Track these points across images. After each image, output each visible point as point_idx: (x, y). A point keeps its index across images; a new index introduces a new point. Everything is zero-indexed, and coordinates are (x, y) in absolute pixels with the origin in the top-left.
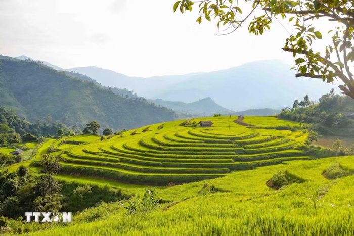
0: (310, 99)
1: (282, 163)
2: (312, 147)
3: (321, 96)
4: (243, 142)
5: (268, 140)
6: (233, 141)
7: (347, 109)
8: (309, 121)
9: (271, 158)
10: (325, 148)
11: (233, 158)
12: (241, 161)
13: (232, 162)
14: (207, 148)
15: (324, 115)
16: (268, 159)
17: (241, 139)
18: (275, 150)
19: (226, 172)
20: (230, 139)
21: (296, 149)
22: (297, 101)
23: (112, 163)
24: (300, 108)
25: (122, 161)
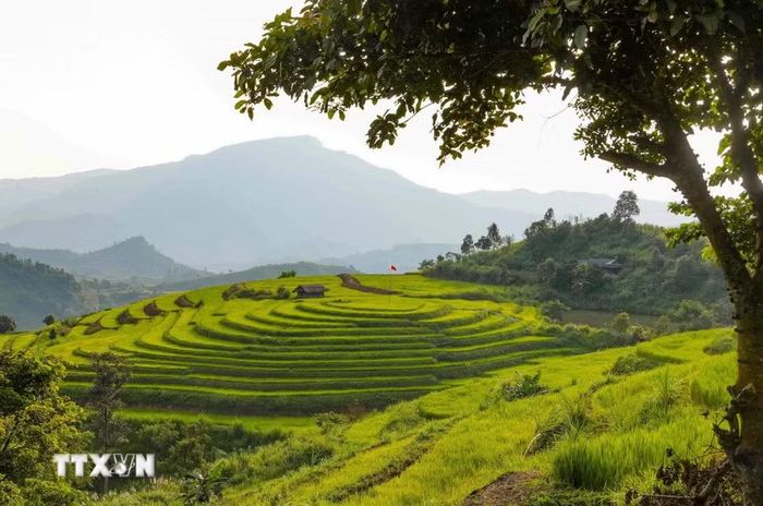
0: (502, 233)
1: (527, 363)
2: (570, 329)
3: (530, 225)
4: (438, 323)
5: (479, 319)
6: (415, 322)
7: (593, 252)
8: (517, 281)
9: (501, 354)
10: (598, 331)
11: (433, 355)
12: (451, 360)
13: (433, 363)
14: (372, 337)
15: (551, 266)
16: (496, 355)
17: (430, 318)
18: (501, 337)
19: (431, 383)
20: (408, 317)
21: (538, 335)
22: (469, 237)
23: (176, 377)
24: (480, 254)
25: (197, 371)
